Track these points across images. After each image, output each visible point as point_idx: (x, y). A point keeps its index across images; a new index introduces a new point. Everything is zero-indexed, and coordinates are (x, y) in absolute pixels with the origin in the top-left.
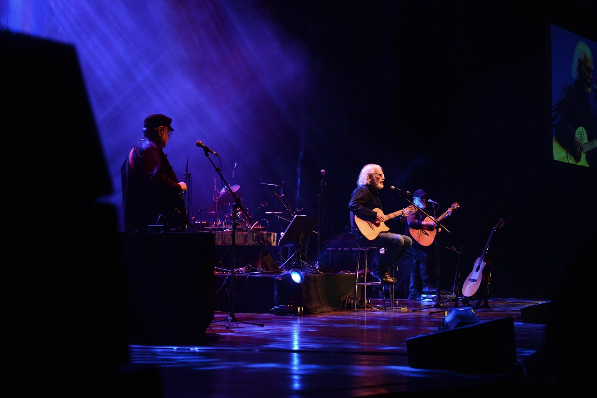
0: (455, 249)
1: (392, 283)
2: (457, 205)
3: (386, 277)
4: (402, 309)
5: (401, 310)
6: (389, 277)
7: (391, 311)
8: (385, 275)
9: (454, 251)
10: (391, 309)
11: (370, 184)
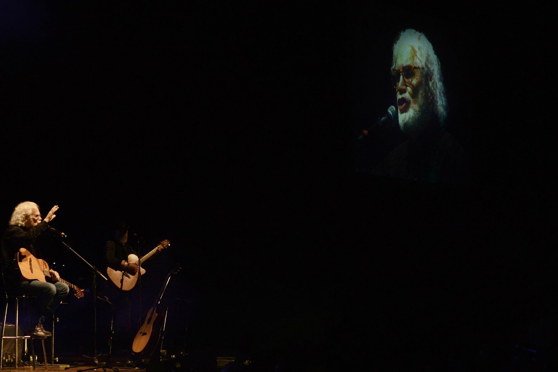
0: (108, 299)
1: (44, 336)
2: (167, 243)
3: (37, 330)
4: (61, 366)
5: (59, 368)
6: (40, 330)
7: (45, 368)
8: (36, 328)
9: (106, 301)
10: (45, 366)
11: (25, 226)
